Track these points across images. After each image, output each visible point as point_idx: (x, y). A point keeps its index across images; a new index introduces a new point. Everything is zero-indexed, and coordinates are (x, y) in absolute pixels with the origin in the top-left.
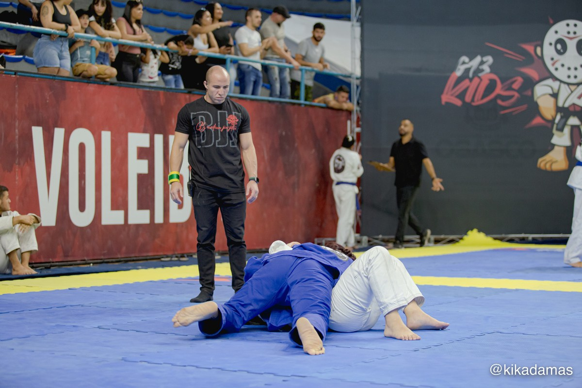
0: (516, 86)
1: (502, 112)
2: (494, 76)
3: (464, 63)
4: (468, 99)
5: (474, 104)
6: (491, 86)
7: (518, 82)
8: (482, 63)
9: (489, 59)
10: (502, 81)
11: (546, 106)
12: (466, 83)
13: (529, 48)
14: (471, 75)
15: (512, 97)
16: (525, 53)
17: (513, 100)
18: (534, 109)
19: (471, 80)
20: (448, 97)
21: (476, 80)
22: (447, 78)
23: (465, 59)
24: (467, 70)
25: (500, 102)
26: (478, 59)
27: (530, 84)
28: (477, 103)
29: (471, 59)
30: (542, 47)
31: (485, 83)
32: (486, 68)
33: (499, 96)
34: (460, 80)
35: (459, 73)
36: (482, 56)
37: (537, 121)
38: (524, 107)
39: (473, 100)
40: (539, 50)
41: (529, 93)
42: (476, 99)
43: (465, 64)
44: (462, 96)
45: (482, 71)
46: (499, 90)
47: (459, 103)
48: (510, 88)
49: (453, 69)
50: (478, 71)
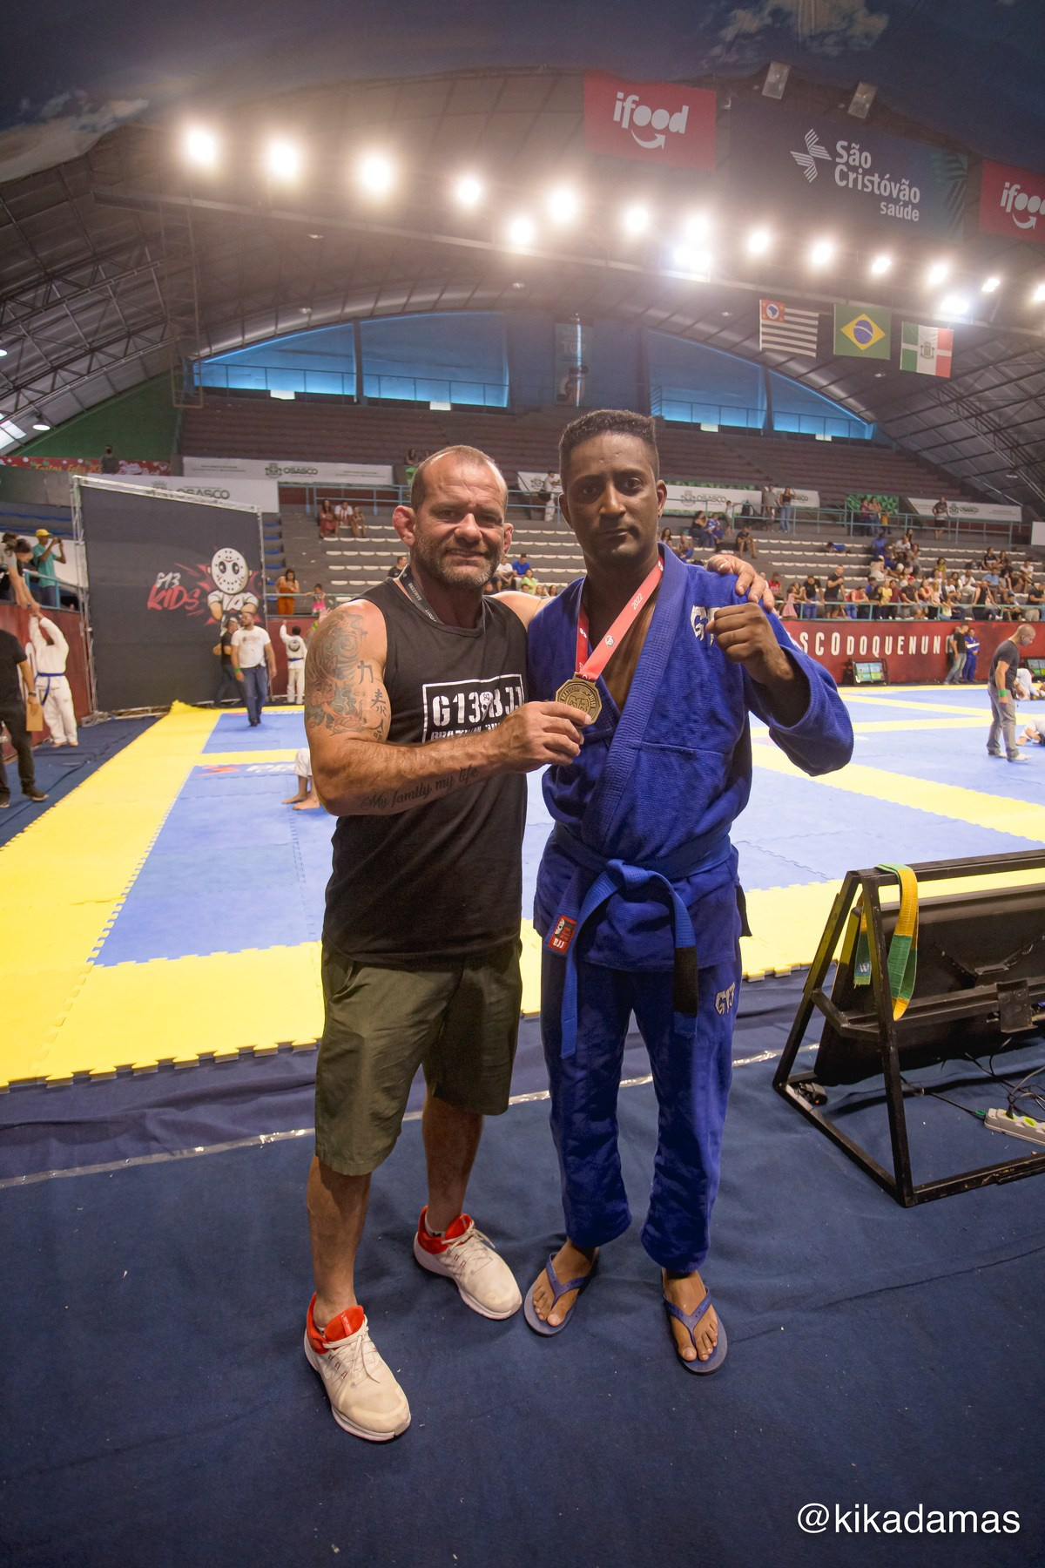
0: (196, 595)
1: (190, 614)
2: (181, 588)
3: (161, 578)
4: (166, 605)
5: (170, 609)
6: (180, 597)
7: (197, 593)
8: (173, 578)
9: (178, 575)
10: (188, 592)
11: (216, 609)
12: (163, 593)
13: (202, 567)
14: (166, 586)
15: (193, 603)
16: (201, 571)
17: (194, 606)
18: (209, 612)
19: (167, 590)
20: (152, 604)
21: (170, 591)
22: (149, 589)
23: (161, 574)
24: (164, 583)
25: (187, 608)
26: (170, 575)
27: (205, 594)
28: (173, 607)
29: (166, 575)
30: (210, 566)
31: (176, 593)
32: (176, 582)
33: (186, 603)
34: (159, 590)
35: (158, 585)
36: (174, 572)
37: (211, 621)
38: (201, 611)
39: (169, 606)
40: (209, 569)
41: (204, 600)
42: (172, 604)
43: (163, 579)
44: (161, 603)
45: (174, 584)
46: (185, 599)
47: (159, 607)
48: (192, 597)
49: (154, 581)
50: (171, 584)
